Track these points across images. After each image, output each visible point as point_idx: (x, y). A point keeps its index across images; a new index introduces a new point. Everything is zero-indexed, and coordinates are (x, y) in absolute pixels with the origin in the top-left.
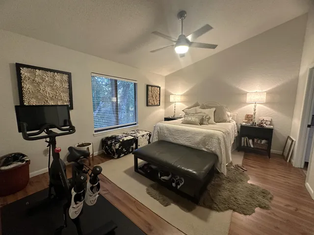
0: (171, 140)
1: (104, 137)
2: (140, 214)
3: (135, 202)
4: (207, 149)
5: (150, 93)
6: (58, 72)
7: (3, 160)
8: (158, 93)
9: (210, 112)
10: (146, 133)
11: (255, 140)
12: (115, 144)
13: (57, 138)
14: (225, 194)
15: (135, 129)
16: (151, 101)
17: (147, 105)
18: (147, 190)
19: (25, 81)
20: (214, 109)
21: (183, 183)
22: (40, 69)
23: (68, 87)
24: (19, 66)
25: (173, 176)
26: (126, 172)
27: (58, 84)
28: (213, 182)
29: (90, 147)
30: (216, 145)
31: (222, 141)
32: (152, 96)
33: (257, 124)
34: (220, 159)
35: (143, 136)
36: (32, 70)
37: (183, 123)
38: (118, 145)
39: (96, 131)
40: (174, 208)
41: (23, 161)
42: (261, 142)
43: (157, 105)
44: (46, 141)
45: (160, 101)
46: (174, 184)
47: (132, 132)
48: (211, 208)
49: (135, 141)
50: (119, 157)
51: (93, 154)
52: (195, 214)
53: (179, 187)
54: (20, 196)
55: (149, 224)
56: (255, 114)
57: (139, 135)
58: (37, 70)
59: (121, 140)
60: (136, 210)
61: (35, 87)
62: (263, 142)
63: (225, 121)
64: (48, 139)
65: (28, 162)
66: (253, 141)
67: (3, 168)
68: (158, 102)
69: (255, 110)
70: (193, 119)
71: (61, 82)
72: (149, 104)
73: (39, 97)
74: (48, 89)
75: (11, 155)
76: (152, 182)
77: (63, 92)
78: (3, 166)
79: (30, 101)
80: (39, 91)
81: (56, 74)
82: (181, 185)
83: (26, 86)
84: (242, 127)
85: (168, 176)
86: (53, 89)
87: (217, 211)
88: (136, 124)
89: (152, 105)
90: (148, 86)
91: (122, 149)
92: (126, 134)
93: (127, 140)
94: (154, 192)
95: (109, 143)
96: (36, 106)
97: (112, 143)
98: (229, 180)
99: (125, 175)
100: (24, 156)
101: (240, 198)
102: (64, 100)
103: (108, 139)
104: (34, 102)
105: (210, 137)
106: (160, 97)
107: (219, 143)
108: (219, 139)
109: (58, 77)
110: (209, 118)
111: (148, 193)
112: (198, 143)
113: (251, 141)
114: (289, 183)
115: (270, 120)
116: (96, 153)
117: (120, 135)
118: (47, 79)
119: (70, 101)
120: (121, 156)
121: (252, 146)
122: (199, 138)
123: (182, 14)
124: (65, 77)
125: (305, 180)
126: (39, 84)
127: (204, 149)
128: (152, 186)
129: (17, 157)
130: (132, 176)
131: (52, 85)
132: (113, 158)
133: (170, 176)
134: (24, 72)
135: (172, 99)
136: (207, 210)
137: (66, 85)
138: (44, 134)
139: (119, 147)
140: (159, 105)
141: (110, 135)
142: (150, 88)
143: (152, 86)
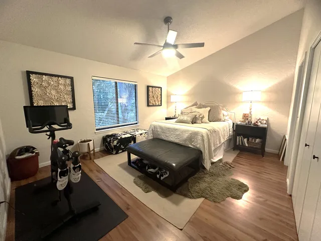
0: (163, 137)
1: (104, 135)
2: (123, 197)
3: (122, 189)
4: (193, 145)
5: (150, 94)
6: (62, 77)
7: (18, 151)
8: (160, 93)
9: (204, 112)
10: (145, 131)
11: (250, 139)
12: (113, 141)
13: (55, 132)
14: (203, 185)
15: (135, 128)
16: (152, 102)
17: (148, 105)
18: (135, 180)
19: (34, 86)
20: (208, 109)
21: (167, 176)
22: (46, 74)
23: (71, 90)
24: (29, 73)
25: (160, 169)
26: (121, 165)
27: (62, 87)
28: (196, 176)
29: (91, 143)
30: (199, 141)
31: (205, 138)
32: (153, 97)
33: (253, 123)
34: (203, 154)
35: (141, 134)
36: (40, 76)
37: (176, 122)
38: (115, 142)
39: (97, 130)
40: (153, 194)
41: (33, 152)
42: (255, 141)
43: (159, 105)
44: (46, 134)
45: (161, 101)
46: (158, 176)
47: (132, 131)
48: (186, 196)
49: (133, 138)
50: (117, 153)
51: (94, 150)
52: (170, 200)
53: (162, 178)
54: (31, 180)
55: (128, 205)
56: (250, 112)
57: (137, 133)
58: (44, 76)
59: (119, 138)
60: (120, 194)
61: (42, 90)
62: (258, 140)
63: (219, 120)
64: (48, 133)
65: (38, 154)
66: (248, 140)
67: (17, 157)
68: (160, 102)
69: (251, 110)
70: (185, 118)
71: (65, 85)
72: (150, 104)
73: (46, 99)
74: (53, 92)
75: (24, 147)
76: (140, 174)
77: (66, 94)
78: (18, 155)
79: (39, 102)
80: (46, 94)
81: (60, 78)
82: (164, 176)
83: (35, 90)
84: (238, 126)
85: (154, 168)
86: (58, 92)
87: (190, 198)
88: (137, 123)
89: (153, 106)
90: (148, 87)
91: (120, 146)
92: (126, 132)
93: (125, 138)
94: (140, 181)
95: (108, 140)
96: (43, 106)
97: (111, 140)
98: (212, 174)
99: (119, 167)
100: (34, 148)
101: (215, 189)
102: (67, 101)
103: (108, 136)
104: (41, 103)
105: (195, 134)
106: (161, 97)
107: (203, 140)
108: (202, 136)
109: (62, 81)
110: (203, 117)
111: (135, 182)
112: (185, 140)
113: (245, 140)
114: (271, 179)
115: (267, 119)
116: (97, 149)
117: (120, 133)
118: (52, 83)
119: (73, 102)
120: (120, 152)
121: (247, 145)
122: (186, 135)
123: (167, 20)
124: (68, 81)
125: (286, 176)
126: (45, 88)
127: (190, 146)
128: (139, 177)
129: (28, 149)
130: (125, 169)
131: (57, 88)
132: (112, 154)
133: (157, 169)
134: (33, 78)
135: (173, 99)
136: (181, 197)
137: (69, 88)
138: (46, 128)
139: (117, 144)
140: (161, 105)
141: (110, 134)
142: (150, 89)
143: (153, 87)
